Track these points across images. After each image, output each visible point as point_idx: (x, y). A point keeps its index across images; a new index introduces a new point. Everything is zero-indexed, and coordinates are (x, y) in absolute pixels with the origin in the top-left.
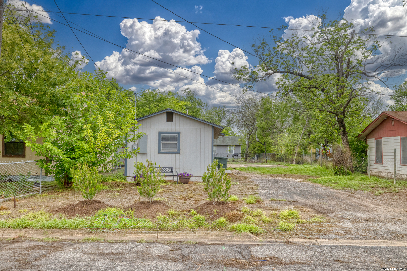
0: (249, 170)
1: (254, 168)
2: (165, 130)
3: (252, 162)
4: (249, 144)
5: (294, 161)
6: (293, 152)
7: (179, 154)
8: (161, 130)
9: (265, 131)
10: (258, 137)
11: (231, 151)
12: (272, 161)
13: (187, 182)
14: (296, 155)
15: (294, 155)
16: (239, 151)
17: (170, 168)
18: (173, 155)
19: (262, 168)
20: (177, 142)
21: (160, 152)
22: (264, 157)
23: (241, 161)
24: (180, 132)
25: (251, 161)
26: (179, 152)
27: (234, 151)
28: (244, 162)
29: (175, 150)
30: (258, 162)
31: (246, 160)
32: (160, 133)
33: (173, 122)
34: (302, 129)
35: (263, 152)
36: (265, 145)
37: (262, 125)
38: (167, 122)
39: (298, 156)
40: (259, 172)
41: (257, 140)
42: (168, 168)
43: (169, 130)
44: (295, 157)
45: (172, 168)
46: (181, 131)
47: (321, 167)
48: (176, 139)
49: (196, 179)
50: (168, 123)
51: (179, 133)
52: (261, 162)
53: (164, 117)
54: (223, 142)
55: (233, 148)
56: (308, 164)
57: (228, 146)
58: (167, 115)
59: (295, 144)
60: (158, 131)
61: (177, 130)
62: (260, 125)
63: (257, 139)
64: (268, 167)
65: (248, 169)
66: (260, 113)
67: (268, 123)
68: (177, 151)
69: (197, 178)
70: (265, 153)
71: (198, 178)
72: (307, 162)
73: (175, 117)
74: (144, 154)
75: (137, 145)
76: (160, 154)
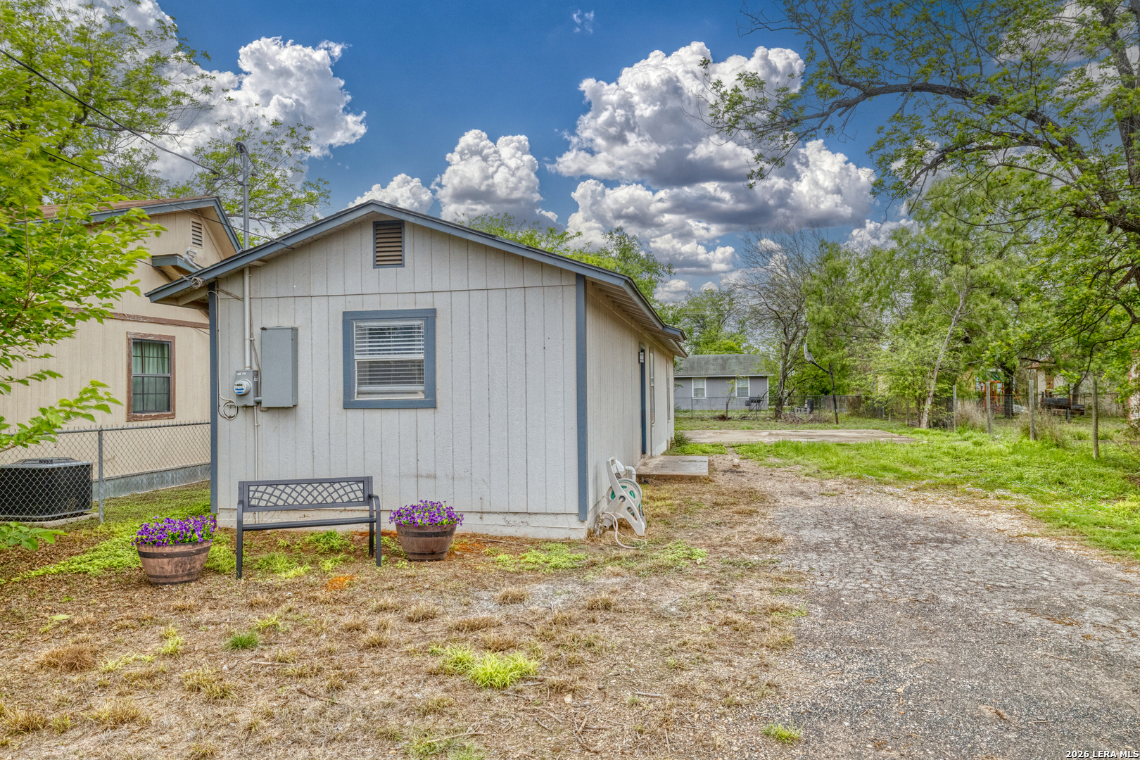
0: (778, 455)
1: (797, 449)
2: (371, 305)
3: (796, 422)
4: (785, 370)
5: (925, 419)
6: (919, 391)
7: (430, 411)
8: (356, 306)
9: (829, 334)
10: (809, 351)
11: (743, 391)
12: (852, 415)
13: (433, 555)
14: (929, 401)
15: (924, 400)
16: (763, 389)
17: (358, 481)
18: (407, 416)
19: (823, 448)
20: (421, 357)
21: (349, 404)
22: (829, 406)
23: (764, 419)
24: (434, 311)
25: (790, 420)
26: (430, 403)
27: (752, 390)
28: (773, 422)
29: (415, 393)
30: (812, 421)
31: (777, 415)
32: (349, 318)
33: (402, 265)
34: (947, 322)
35: (827, 392)
36: (830, 370)
37: (822, 315)
38: (376, 266)
39: (935, 404)
40: (814, 462)
41: (809, 359)
42: (347, 480)
43: (390, 304)
44: (928, 406)
45: (366, 481)
46: (440, 303)
47: (1032, 441)
48: (420, 344)
49: (509, 525)
50: (382, 270)
51: (430, 316)
52: (819, 421)
53: (365, 243)
54: (723, 367)
55: (748, 384)
56: (973, 427)
57: (734, 378)
58: (376, 234)
59: (925, 367)
60: (339, 306)
61: (424, 303)
62: (816, 317)
63: (807, 357)
64: (843, 441)
65: (775, 450)
66: (816, 282)
67: (838, 311)
68: (421, 396)
69: (511, 518)
70: (831, 395)
71: (517, 518)
72: (970, 423)
73: (412, 247)
74: (286, 410)
75: (257, 374)
76: (351, 413)
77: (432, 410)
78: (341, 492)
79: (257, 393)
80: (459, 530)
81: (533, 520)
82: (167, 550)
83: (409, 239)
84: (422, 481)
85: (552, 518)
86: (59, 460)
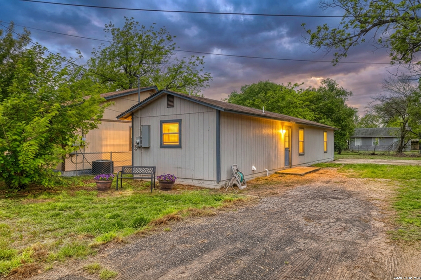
2: (166, 118)
8: (163, 118)
17: (152, 168)
18: (175, 150)
21: (161, 147)
24: (181, 120)
26: (180, 146)
32: (161, 122)
33: (174, 107)
38: (168, 107)
42: (150, 167)
43: (171, 118)
45: (154, 168)
46: (183, 117)
49: (199, 183)
53: (165, 102)
58: (168, 98)
60: (159, 119)
61: (178, 117)
68: (178, 145)
74: (147, 148)
75: (141, 138)
76: (162, 149)
77: (180, 149)
78: (147, 170)
79: (141, 143)
80: (175, 183)
81: (205, 182)
82: (100, 181)
83: (175, 101)
84: (178, 169)
85: (210, 182)
86: (105, 160)
